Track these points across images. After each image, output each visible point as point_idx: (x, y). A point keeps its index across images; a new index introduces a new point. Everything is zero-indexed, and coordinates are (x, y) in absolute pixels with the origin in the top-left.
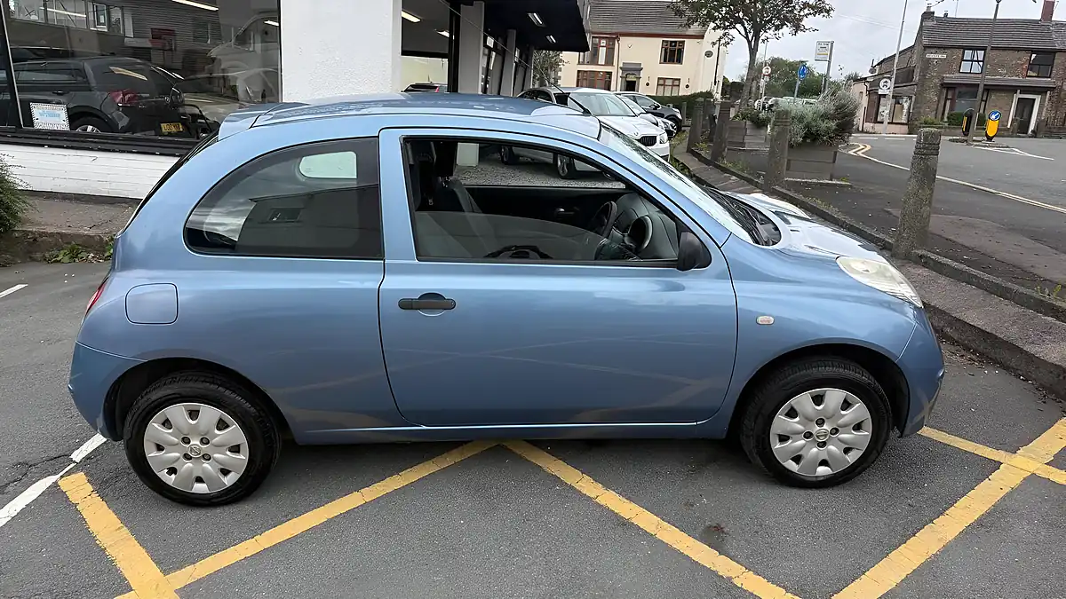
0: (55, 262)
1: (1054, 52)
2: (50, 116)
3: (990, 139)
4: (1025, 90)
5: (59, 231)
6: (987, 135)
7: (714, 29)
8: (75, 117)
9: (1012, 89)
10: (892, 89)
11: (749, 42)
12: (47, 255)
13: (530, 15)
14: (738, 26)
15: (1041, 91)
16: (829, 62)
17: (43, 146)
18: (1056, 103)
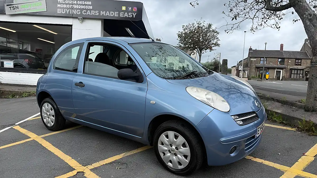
1: (284, 59)
2: (9, 64)
3: (267, 80)
4: (278, 68)
5: (10, 90)
6: (266, 79)
7: (190, 51)
9: (274, 68)
10: (242, 69)
11: (199, 54)
12: (6, 96)
14: (196, 50)
15: (282, 69)
16: (220, 58)
17: (6, 71)
18: (286, 72)
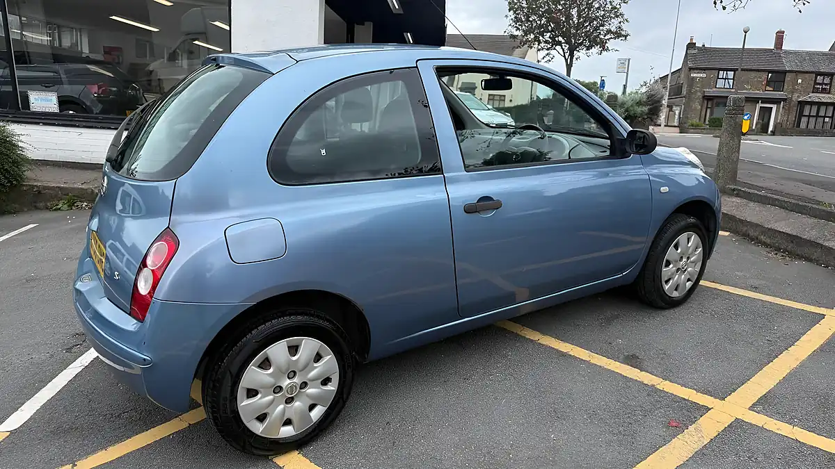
0: (55, 210)
1: (785, 72)
2: (45, 101)
3: (744, 134)
4: (765, 101)
5: (58, 185)
8: (63, 102)
9: (754, 100)
10: (666, 101)
11: (566, 60)
12: (48, 204)
13: (405, 34)
14: (558, 48)
15: (776, 101)
16: (627, 74)
17: (38, 123)
18: (787, 110)
